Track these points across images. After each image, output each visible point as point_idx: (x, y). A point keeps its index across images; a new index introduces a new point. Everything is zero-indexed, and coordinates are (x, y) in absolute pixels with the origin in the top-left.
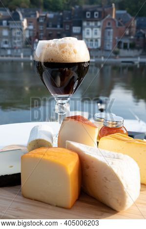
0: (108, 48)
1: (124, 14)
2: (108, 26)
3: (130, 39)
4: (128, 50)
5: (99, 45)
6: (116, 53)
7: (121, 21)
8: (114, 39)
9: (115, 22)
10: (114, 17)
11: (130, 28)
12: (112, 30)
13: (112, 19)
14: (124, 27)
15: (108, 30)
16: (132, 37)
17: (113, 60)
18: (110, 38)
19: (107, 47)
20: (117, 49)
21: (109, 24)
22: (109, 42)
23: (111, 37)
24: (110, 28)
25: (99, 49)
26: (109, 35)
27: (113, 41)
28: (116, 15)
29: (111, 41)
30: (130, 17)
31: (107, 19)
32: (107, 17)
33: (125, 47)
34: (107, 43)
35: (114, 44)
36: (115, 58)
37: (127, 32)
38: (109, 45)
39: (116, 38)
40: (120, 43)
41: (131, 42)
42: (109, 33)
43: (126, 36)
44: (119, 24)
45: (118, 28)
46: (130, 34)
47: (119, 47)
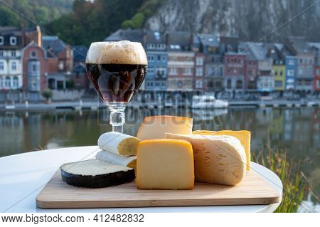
0: (34, 88)
1: (55, 41)
2: (32, 57)
3: (66, 76)
4: (64, 90)
5: (21, 84)
6: (47, 96)
7: (52, 51)
8: (43, 76)
9: (42, 51)
10: (40, 45)
11: (64, 60)
12: (38, 63)
13: (38, 48)
14: (56, 59)
15: (33, 63)
16: (69, 73)
17: (42, 106)
18: (37, 75)
19: (33, 86)
20: (48, 90)
21: (34, 54)
22: (36, 80)
23: (38, 73)
24: (35, 60)
25: (20, 90)
26: (35, 69)
27: (41, 79)
28: (43, 42)
29: (39, 78)
30: (64, 45)
31: (31, 47)
32: (30, 44)
33: (60, 87)
34: (33, 82)
35: (43, 83)
36: (46, 102)
37: (61, 66)
38: (35, 84)
39: (46, 74)
40: (51, 81)
41: (68, 79)
42: (34, 67)
43: (60, 71)
44: (49, 55)
45: (47, 60)
46: (65, 69)
47: (51, 87)
